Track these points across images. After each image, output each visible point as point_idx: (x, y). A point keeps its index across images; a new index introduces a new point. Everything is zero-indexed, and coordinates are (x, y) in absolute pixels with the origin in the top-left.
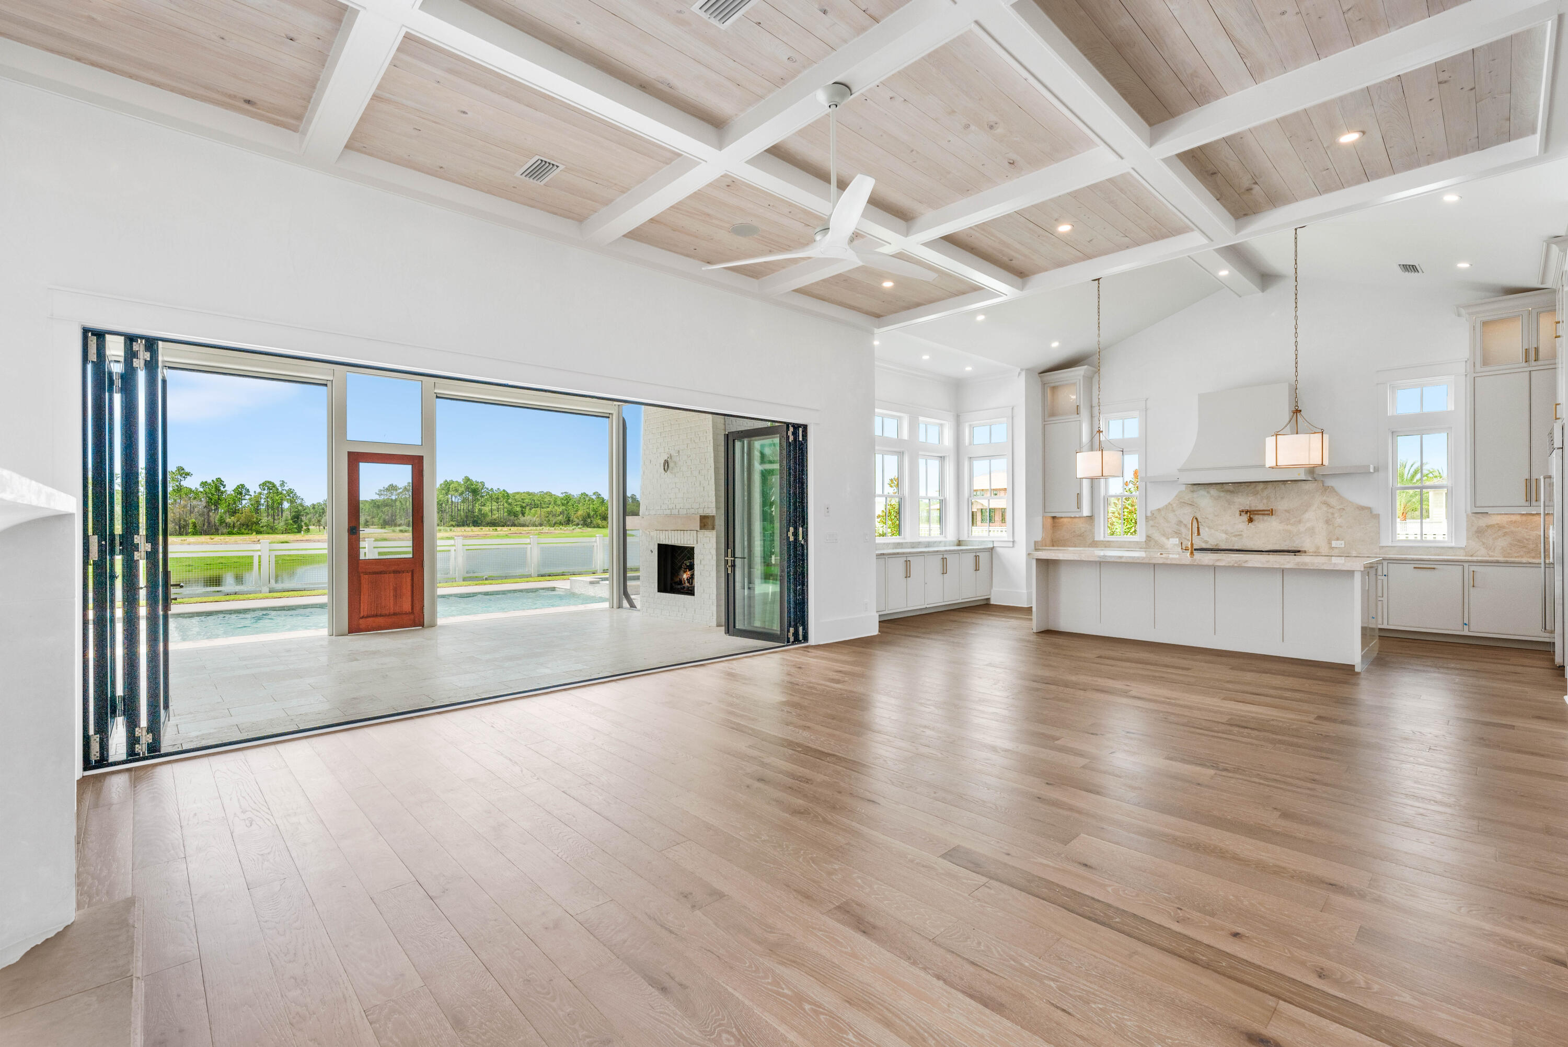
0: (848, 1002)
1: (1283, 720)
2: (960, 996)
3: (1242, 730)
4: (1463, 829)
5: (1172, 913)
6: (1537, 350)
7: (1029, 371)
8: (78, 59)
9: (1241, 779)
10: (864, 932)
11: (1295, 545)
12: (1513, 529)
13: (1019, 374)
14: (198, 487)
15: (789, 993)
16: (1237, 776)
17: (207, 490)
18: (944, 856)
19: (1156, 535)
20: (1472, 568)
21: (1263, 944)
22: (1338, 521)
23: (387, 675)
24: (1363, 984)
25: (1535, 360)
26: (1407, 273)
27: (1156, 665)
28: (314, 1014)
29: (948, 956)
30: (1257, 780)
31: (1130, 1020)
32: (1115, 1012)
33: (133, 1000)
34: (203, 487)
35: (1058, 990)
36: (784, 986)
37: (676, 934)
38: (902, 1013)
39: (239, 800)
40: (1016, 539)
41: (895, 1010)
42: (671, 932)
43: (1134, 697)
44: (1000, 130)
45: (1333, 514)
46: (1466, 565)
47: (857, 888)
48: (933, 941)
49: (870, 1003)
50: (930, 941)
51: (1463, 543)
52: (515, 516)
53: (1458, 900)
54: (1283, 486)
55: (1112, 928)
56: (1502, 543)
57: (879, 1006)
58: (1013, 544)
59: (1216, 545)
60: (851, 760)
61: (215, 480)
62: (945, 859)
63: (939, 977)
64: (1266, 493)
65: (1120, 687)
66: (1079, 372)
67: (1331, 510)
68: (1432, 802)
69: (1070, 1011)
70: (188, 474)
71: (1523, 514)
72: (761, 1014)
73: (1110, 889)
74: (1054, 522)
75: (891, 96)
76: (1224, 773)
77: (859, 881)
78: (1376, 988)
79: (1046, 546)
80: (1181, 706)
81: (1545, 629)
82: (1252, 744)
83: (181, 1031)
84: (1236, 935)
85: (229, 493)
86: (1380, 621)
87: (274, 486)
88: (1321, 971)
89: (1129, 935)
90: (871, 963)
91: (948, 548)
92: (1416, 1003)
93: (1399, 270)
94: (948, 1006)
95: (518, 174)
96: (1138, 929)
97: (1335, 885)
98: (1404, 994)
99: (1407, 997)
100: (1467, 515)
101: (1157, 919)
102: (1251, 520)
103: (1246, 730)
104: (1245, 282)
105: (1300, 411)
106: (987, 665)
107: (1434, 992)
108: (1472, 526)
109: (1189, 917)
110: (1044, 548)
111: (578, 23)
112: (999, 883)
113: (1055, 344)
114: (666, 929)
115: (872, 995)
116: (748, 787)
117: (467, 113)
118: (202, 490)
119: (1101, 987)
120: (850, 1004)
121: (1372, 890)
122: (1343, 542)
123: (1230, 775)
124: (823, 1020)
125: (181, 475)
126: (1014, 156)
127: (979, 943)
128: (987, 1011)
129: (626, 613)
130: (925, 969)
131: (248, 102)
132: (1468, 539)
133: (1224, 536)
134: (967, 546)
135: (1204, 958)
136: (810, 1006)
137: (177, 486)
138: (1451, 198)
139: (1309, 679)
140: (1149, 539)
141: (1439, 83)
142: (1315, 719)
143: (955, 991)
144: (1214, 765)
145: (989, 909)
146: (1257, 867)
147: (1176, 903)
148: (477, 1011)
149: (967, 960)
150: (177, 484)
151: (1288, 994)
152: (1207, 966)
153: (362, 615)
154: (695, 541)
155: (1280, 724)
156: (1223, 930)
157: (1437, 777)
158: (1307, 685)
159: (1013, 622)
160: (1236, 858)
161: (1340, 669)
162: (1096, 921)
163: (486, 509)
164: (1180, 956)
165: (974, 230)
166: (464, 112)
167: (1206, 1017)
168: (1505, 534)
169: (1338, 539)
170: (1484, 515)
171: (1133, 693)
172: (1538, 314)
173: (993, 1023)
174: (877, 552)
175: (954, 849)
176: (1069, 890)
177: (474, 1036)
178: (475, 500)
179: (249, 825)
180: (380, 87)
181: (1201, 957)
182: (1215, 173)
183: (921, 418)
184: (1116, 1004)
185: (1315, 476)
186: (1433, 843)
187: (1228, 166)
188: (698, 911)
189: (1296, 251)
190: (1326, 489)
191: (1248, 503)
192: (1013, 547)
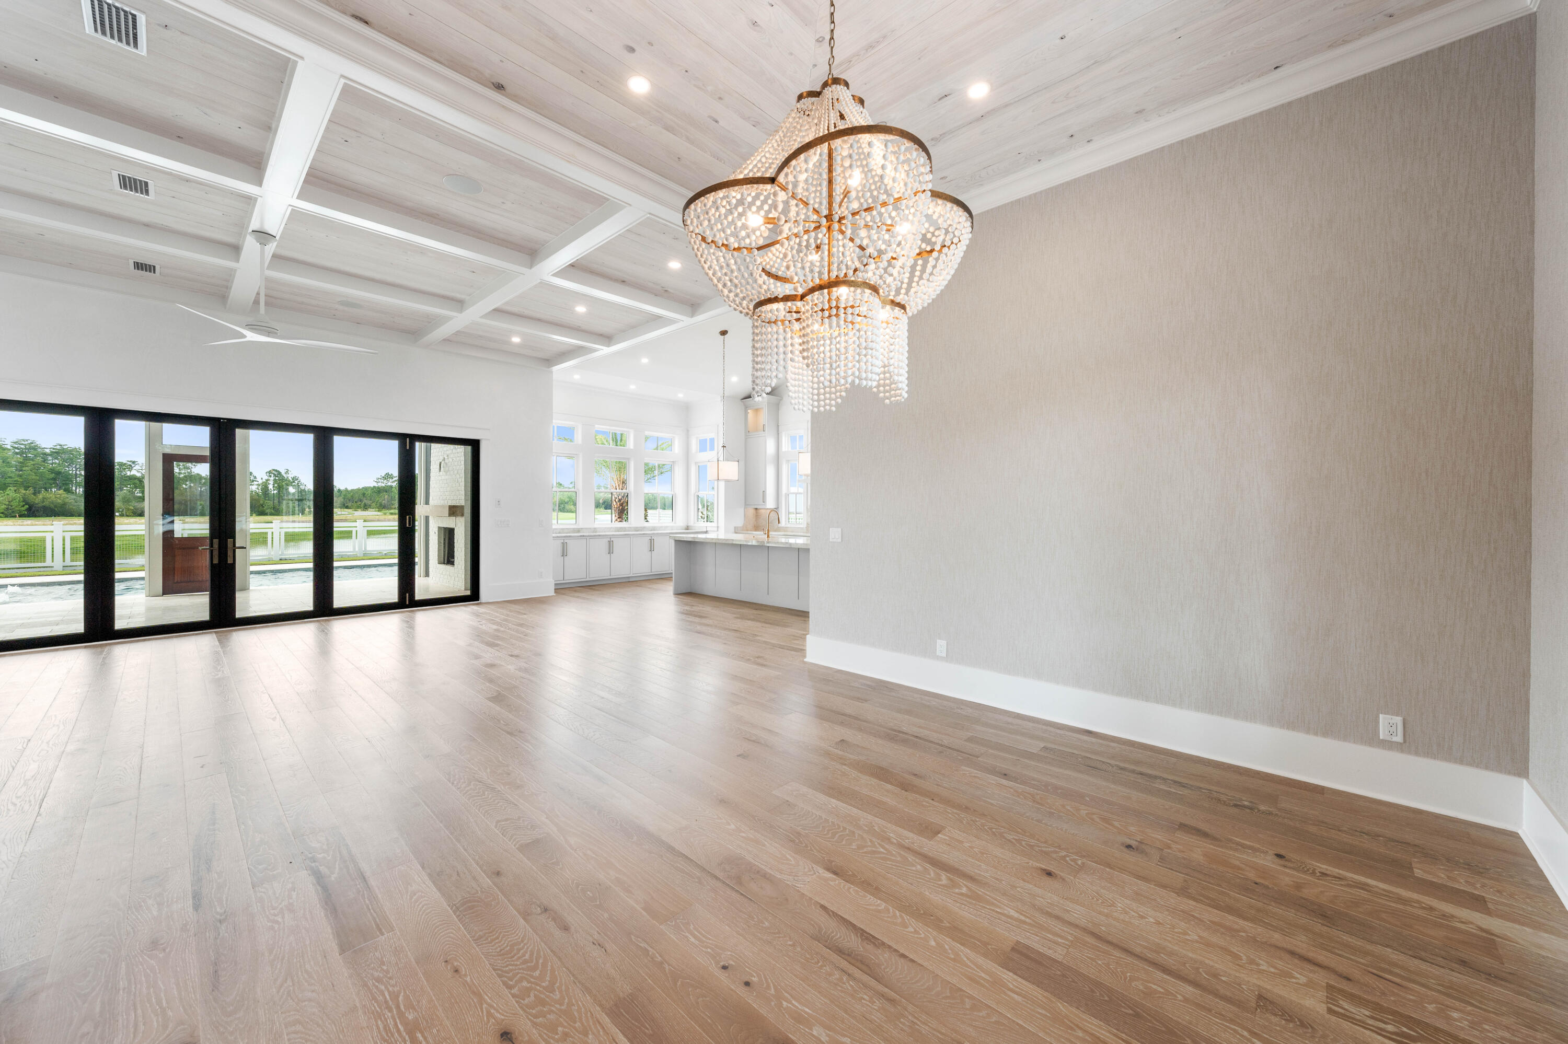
40: (719, 525)
58: (717, 529)
74: (756, 513)
87: (279, 473)
153: (176, 581)
154: (455, 525)
174: (554, 535)
183: (647, 433)
192: (718, 531)
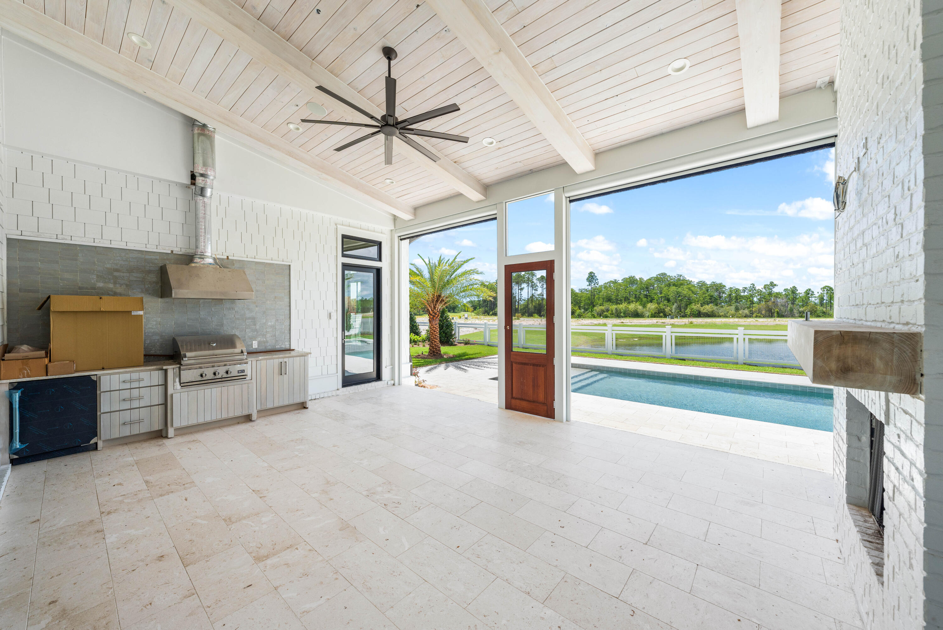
14: (782, 292)
17: (787, 294)
34: (785, 292)
61: (792, 287)
70: (775, 285)
85: (801, 293)
87: (831, 288)
125: (772, 286)
150: (770, 291)
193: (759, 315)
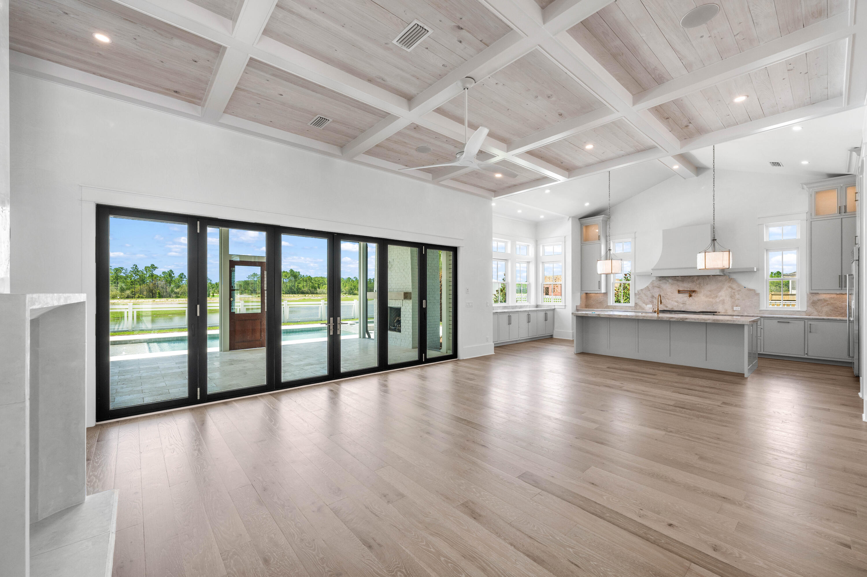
0: (463, 557)
1: (704, 404)
2: (522, 555)
3: (681, 409)
4: (798, 468)
5: (637, 512)
6: (845, 207)
7: (573, 218)
8: (94, 73)
9: (679, 437)
10: (475, 518)
11: (714, 309)
12: (832, 302)
13: (569, 219)
14: (161, 274)
15: (433, 551)
16: (677, 435)
17: (165, 276)
18: (519, 477)
19: (640, 303)
20: (810, 322)
21: (685, 531)
22: (737, 296)
23: (246, 373)
24: (737, 555)
25: (845, 213)
26: (774, 166)
27: (638, 372)
28: (196, 554)
29: (518, 533)
30: (687, 438)
31: (611, 572)
32: (602, 567)
33: (109, 545)
34: (163, 274)
35: (573, 554)
36: (431, 547)
37: (378, 517)
38: (491, 564)
39: (169, 438)
40: (566, 304)
41: (488, 562)
42: (376, 516)
43: (625, 390)
44: (553, 99)
45: (734, 293)
46: (806, 321)
47: (473, 494)
48: (510, 524)
49: (475, 558)
50: (509, 524)
51: (805, 309)
52: (315, 289)
53: (793, 509)
54: (707, 278)
55: (604, 519)
56: (826, 309)
57: (479, 559)
58: (565, 307)
59: (672, 309)
60: (475, 423)
61: (169, 271)
62: (519, 478)
63: (511, 544)
64: (698, 282)
65: (618, 384)
66: (600, 218)
67: (733, 291)
68: (782, 452)
69: (579, 565)
70: (156, 268)
71: (838, 294)
72: (418, 562)
73: (605, 498)
74: (587, 296)
75: (497, 83)
76: (670, 434)
77: (474, 490)
78: (744, 557)
79: (582, 308)
80: (650, 396)
81: (849, 356)
82: (686, 418)
83: (131, 561)
84: (670, 525)
85: (176, 277)
86: (759, 349)
88: (715, 547)
89: (613, 524)
90: (477, 536)
91: (531, 309)
92: (765, 566)
93: (770, 165)
94: (515, 561)
95: (309, 124)
96: (618, 520)
97: (726, 498)
98: (760, 562)
99: (761, 563)
100: (807, 294)
101: (629, 515)
102: (690, 296)
103: (684, 410)
104: (687, 171)
105: (716, 240)
106: (549, 371)
107: (776, 561)
108: (810, 300)
109: (646, 514)
110: (581, 309)
111: (336, 50)
112: (547, 493)
113: (587, 204)
114: (374, 513)
115: (476, 553)
116: (421, 436)
117: (282, 95)
118: (163, 276)
119: (596, 552)
120: (465, 558)
121: (746, 502)
122: (740, 308)
123: (673, 434)
124: (450, 566)
125: (153, 269)
126: (561, 111)
127: (534, 526)
128: (535, 564)
129: (366, 341)
130: (505, 539)
131: (176, 92)
132: (807, 307)
133: (676, 304)
134: (541, 308)
135: (653, 538)
136: (444, 559)
137: (151, 274)
138: (797, 128)
139: (719, 381)
140: (636, 305)
141: (788, 70)
142: (721, 404)
143: (519, 552)
144: (665, 429)
145: (540, 507)
146: (684, 487)
147: (640, 506)
148: (275, 555)
149: (527, 535)
150: (151, 272)
151: (696, 559)
152: (654, 543)
153: (236, 341)
154: (402, 305)
155: (702, 406)
156: (664, 522)
157: (786, 438)
158: (718, 385)
159: (564, 348)
160: (673, 481)
161: (737, 376)
162: (596, 515)
163: (301, 286)
164: (639, 536)
165: (542, 148)
166: (281, 95)
167: (652, 571)
168: (828, 304)
169: (737, 306)
170: (817, 294)
171: (625, 388)
172: (846, 188)
173: (538, 571)
174: (493, 311)
175: (524, 473)
176: (583, 497)
177: (273, 569)
178: (296, 281)
179: (173, 452)
180: (239, 83)
181: (651, 537)
182: (668, 118)
183: (517, 242)
184: (603, 562)
185: (725, 273)
186: (781, 475)
187: (675, 114)
188: (390, 504)
189: (714, 156)
190: (731, 280)
191: (689, 287)
192: (565, 308)
193: (141, 295)
